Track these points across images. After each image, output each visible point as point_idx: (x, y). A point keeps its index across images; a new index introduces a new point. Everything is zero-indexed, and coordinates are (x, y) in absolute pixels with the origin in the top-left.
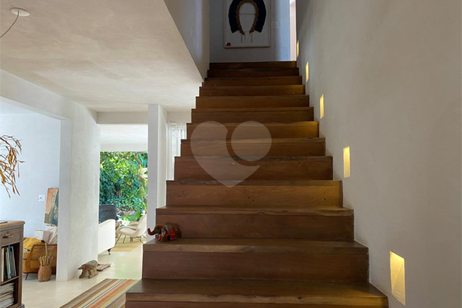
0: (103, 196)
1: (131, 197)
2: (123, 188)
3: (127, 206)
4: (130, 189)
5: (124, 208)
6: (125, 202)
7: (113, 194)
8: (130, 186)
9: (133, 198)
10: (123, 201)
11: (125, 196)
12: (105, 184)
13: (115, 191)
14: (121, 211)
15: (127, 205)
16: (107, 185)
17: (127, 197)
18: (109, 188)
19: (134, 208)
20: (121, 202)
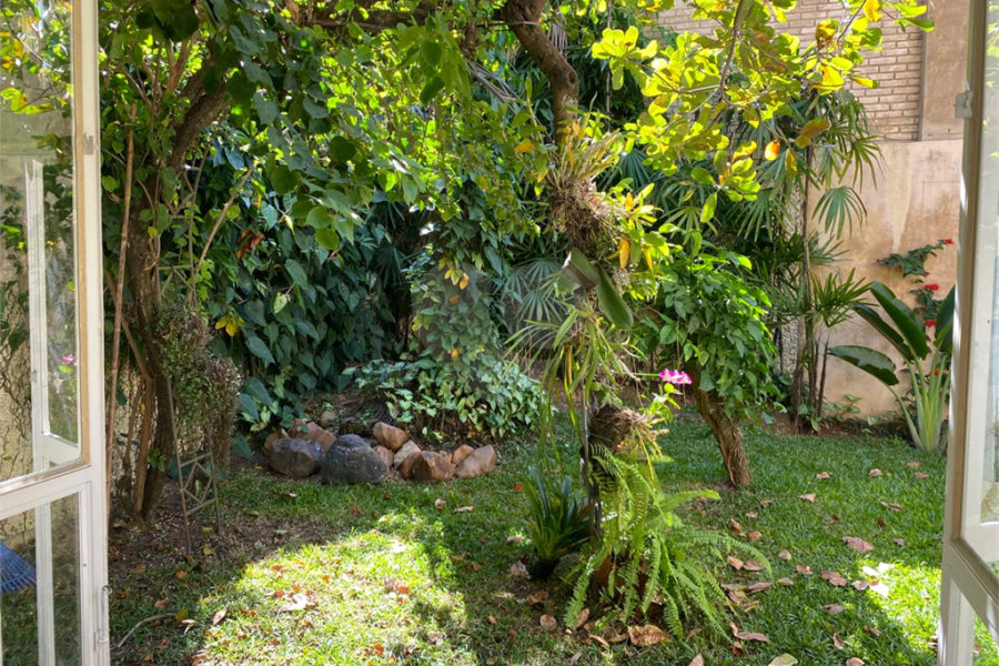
0: (323, 345)
1: (471, 356)
2: (428, 303)
3: (453, 414)
4: (463, 309)
5: (434, 423)
6: (434, 388)
7: (381, 332)
8: (464, 295)
9: (477, 363)
10: (425, 381)
11: (438, 350)
12: (333, 281)
13: (388, 315)
14: (411, 449)
15: (450, 406)
16: (343, 288)
17: (448, 358)
18: (352, 301)
19: (487, 427)
20: (413, 385)
